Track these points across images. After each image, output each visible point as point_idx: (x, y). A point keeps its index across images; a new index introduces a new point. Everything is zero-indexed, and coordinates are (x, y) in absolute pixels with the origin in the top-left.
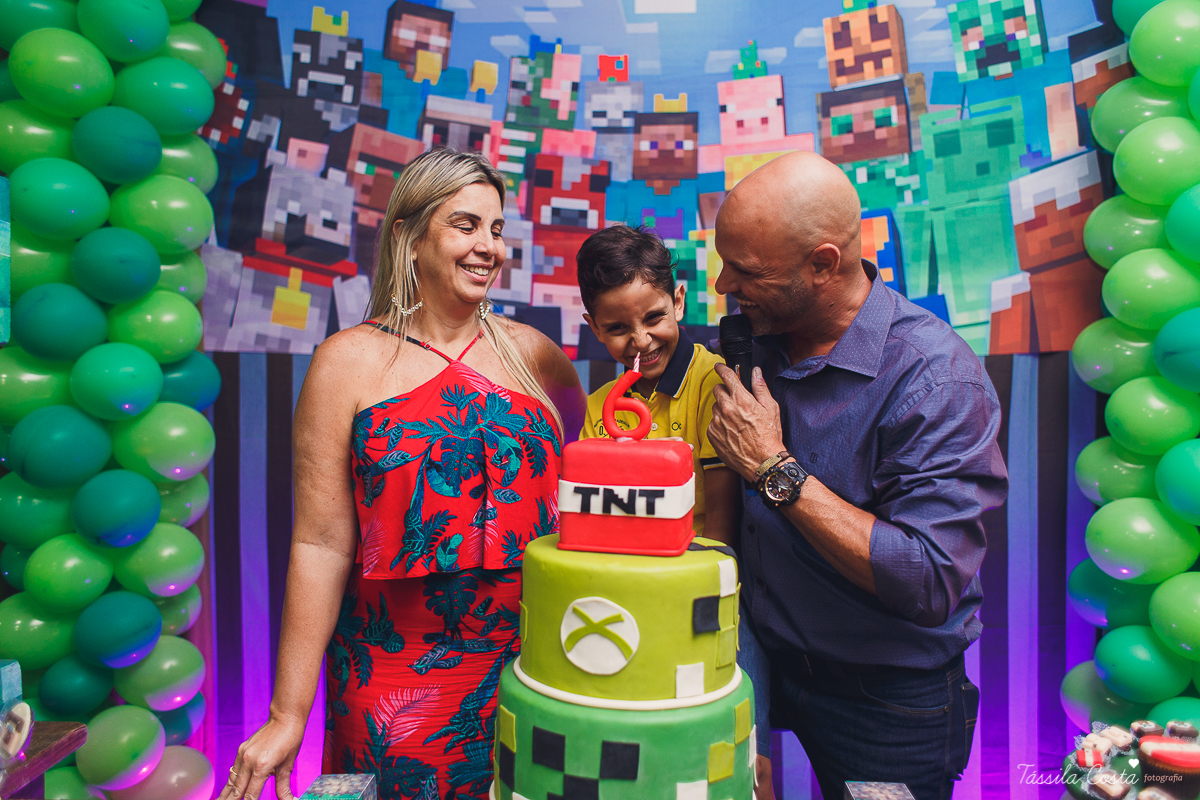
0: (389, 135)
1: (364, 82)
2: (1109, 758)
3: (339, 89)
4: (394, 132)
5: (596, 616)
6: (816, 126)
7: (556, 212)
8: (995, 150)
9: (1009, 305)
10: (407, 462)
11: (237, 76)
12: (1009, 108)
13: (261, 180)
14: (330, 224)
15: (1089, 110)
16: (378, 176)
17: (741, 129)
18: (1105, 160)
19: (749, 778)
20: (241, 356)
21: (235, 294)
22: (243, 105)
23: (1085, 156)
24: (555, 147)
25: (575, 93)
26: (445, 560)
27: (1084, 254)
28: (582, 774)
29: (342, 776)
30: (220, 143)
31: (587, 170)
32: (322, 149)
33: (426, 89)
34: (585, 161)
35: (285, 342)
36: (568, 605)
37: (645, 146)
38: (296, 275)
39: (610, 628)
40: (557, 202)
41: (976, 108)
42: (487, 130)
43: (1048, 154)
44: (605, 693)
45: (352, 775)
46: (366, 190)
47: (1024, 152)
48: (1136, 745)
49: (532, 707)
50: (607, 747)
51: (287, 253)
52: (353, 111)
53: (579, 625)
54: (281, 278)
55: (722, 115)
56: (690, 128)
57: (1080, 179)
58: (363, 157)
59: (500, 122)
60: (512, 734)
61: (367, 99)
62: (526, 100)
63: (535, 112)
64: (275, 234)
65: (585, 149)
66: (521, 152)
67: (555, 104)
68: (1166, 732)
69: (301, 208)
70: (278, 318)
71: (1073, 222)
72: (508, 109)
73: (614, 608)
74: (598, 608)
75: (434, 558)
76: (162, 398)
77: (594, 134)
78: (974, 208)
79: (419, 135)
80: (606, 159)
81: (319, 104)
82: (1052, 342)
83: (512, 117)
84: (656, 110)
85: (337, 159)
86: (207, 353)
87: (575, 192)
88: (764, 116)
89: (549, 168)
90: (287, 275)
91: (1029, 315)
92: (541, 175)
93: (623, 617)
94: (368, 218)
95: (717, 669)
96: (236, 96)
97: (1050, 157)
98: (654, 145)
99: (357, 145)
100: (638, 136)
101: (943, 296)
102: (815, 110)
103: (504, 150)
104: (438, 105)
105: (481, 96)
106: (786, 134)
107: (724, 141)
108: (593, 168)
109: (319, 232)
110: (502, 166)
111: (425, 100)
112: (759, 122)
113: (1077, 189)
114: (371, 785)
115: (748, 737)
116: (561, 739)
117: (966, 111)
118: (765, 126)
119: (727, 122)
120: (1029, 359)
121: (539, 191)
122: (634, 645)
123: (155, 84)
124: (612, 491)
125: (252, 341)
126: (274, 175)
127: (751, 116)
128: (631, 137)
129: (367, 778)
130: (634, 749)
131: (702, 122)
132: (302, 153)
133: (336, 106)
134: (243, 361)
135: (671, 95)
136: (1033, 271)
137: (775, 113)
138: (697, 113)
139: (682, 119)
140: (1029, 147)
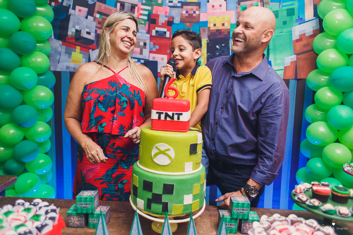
0: (106, 6)
2: (304, 191)
4: (108, 5)
5: (162, 149)
6: (236, 8)
7: (157, 32)
8: (289, 17)
9: (290, 65)
10: (91, 99)
12: (294, 4)
13: (67, 18)
14: (89, 33)
15: (317, 6)
16: (103, 18)
17: (213, 8)
18: (321, 21)
19: (203, 194)
20: (62, 72)
21: (60, 54)
23: (315, 20)
24: (157, 11)
26: (100, 129)
27: (313, 50)
28: (157, 193)
29: (89, 191)
30: (54, 6)
31: (167, 19)
32: (86, 9)
34: (166, 16)
35: (75, 68)
36: (154, 145)
37: (184, 12)
38: (78, 48)
39: (166, 152)
40: (157, 29)
41: (284, 4)
42: (137, 5)
43: (304, 19)
44: (164, 170)
45: (92, 191)
46: (99, 23)
47: (297, 18)
48: (312, 188)
49: (143, 174)
50: (165, 185)
51: (76, 41)
53: (157, 151)
54: (74, 49)
55: (208, 3)
56: (198, 7)
57: (313, 27)
58: (99, 13)
59: (140, 3)
60: (137, 182)
63: (151, 0)
64: (72, 35)
65: (166, 12)
66: (147, 13)
68: (321, 185)
69: (80, 28)
70: (73, 61)
71: (310, 40)
73: (167, 146)
74: (163, 147)
75: (97, 128)
76: (38, 84)
77: (169, 8)
78: (281, 35)
79: (116, 6)
80: (172, 16)
82: (301, 76)
83: (144, 2)
84: (188, 1)
85: (91, 13)
86: (51, 71)
87: (163, 26)
88: (220, 4)
89: (155, 18)
90: (76, 48)
91: (295, 67)
92: (152, 20)
93: (170, 149)
94: (100, 31)
95: (196, 164)
97: (305, 20)
98: (187, 12)
99: (97, 9)
100: (182, 9)
101: (270, 61)
102: (236, 3)
103: (142, 12)
106: (227, 10)
107: (208, 12)
108: (168, 19)
109: (84, 35)
110: (141, 17)
112: (219, 6)
113: (312, 30)
114: (97, 194)
115: (204, 183)
116: (152, 183)
117: (281, 5)
118: (221, 7)
119: (209, 5)
120: (294, 81)
121: (152, 25)
122: (173, 157)
124: (167, 113)
125: (65, 68)
126: (71, 17)
127: (217, 4)
128: (180, 9)
129: (96, 192)
130: (172, 186)
131: (201, 5)
132: (80, 11)
134: (62, 74)
136: (297, 54)
137: (224, 3)
138: (200, 2)
139: (195, 4)
140: (299, 17)
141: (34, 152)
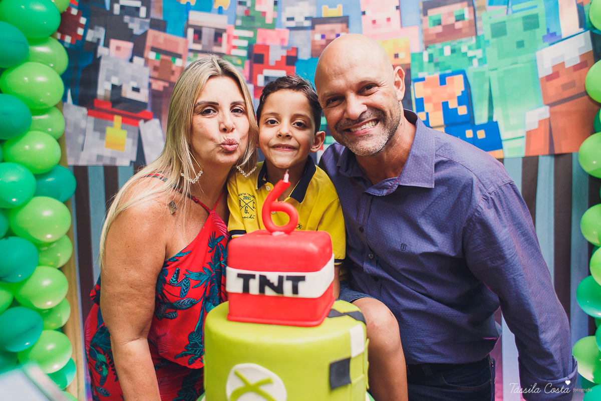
0: (168, 36)
1: (152, 5)
3: (138, 9)
4: (170, 33)
6: (419, 21)
7: (266, 78)
8: (528, 32)
9: (536, 126)
11: (79, 4)
12: (536, 7)
13: (96, 64)
14: (136, 90)
15: (585, 6)
16: (162, 60)
17: (374, 25)
18: (594, 36)
20: (89, 168)
21: (84, 132)
22: (83, 21)
23: (582, 34)
24: (265, 39)
25: (276, 7)
27: (585, 93)
30: (71, 44)
31: (284, 53)
32: (129, 46)
33: (188, 7)
34: (283, 47)
35: (113, 159)
37: (318, 37)
38: (118, 119)
40: (267, 72)
41: (516, 7)
42: (225, 31)
43: (560, 34)
46: (156, 69)
47: (545, 33)
51: (113, 106)
52: (146, 22)
54: (109, 122)
55: (363, 17)
56: (344, 25)
57: (580, 49)
58: (153, 49)
59: (232, 26)
61: (155, 15)
62: (247, 12)
63: (252, 19)
64: (105, 97)
65: (282, 40)
66: (245, 43)
67: (264, 14)
69: (119, 81)
70: (109, 145)
71: (576, 75)
72: (236, 18)
77: (288, 31)
78: (515, 69)
79: (185, 35)
80: (295, 46)
81: (127, 19)
82: (563, 148)
83: (239, 23)
84: (324, 15)
85: (138, 51)
86: (69, 167)
87: (278, 66)
88: (388, 17)
89: (262, 52)
90: (112, 119)
91: (548, 131)
92: (257, 57)
94: (158, 85)
96: (79, 15)
97: (561, 36)
98: (323, 37)
99: (149, 42)
100: (313, 31)
101: (497, 122)
102: (419, 12)
103: (235, 42)
104: (196, 17)
105: (220, 11)
106: (401, 27)
107: (364, 32)
108: (288, 52)
109: (128, 93)
110: (234, 52)
111: (188, 14)
112: (385, 21)
113: (578, 55)
117: (510, 9)
118: (389, 23)
119: (366, 21)
120: (549, 158)
121: (256, 66)
123: (23, 7)
125: (94, 159)
126: (103, 62)
127: (381, 17)
128: (310, 32)
131: (351, 21)
132: (118, 48)
133: (136, 19)
134: (90, 171)
135: (333, 6)
136: (551, 105)
137: (395, 15)
138: (348, 17)
139: (339, 20)
140: (548, 30)
141: (33, 330)
